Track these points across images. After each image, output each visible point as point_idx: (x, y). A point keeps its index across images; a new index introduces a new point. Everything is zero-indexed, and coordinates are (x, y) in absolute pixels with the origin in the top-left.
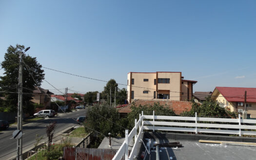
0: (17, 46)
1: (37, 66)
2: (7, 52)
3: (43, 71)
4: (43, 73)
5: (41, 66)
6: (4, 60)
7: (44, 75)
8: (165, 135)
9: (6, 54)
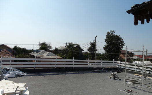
0: (111, 31)
1: (121, 40)
2: (107, 35)
3: (123, 42)
4: (124, 43)
5: (122, 40)
6: (106, 38)
7: (124, 44)
8: (122, 69)
9: (106, 36)
